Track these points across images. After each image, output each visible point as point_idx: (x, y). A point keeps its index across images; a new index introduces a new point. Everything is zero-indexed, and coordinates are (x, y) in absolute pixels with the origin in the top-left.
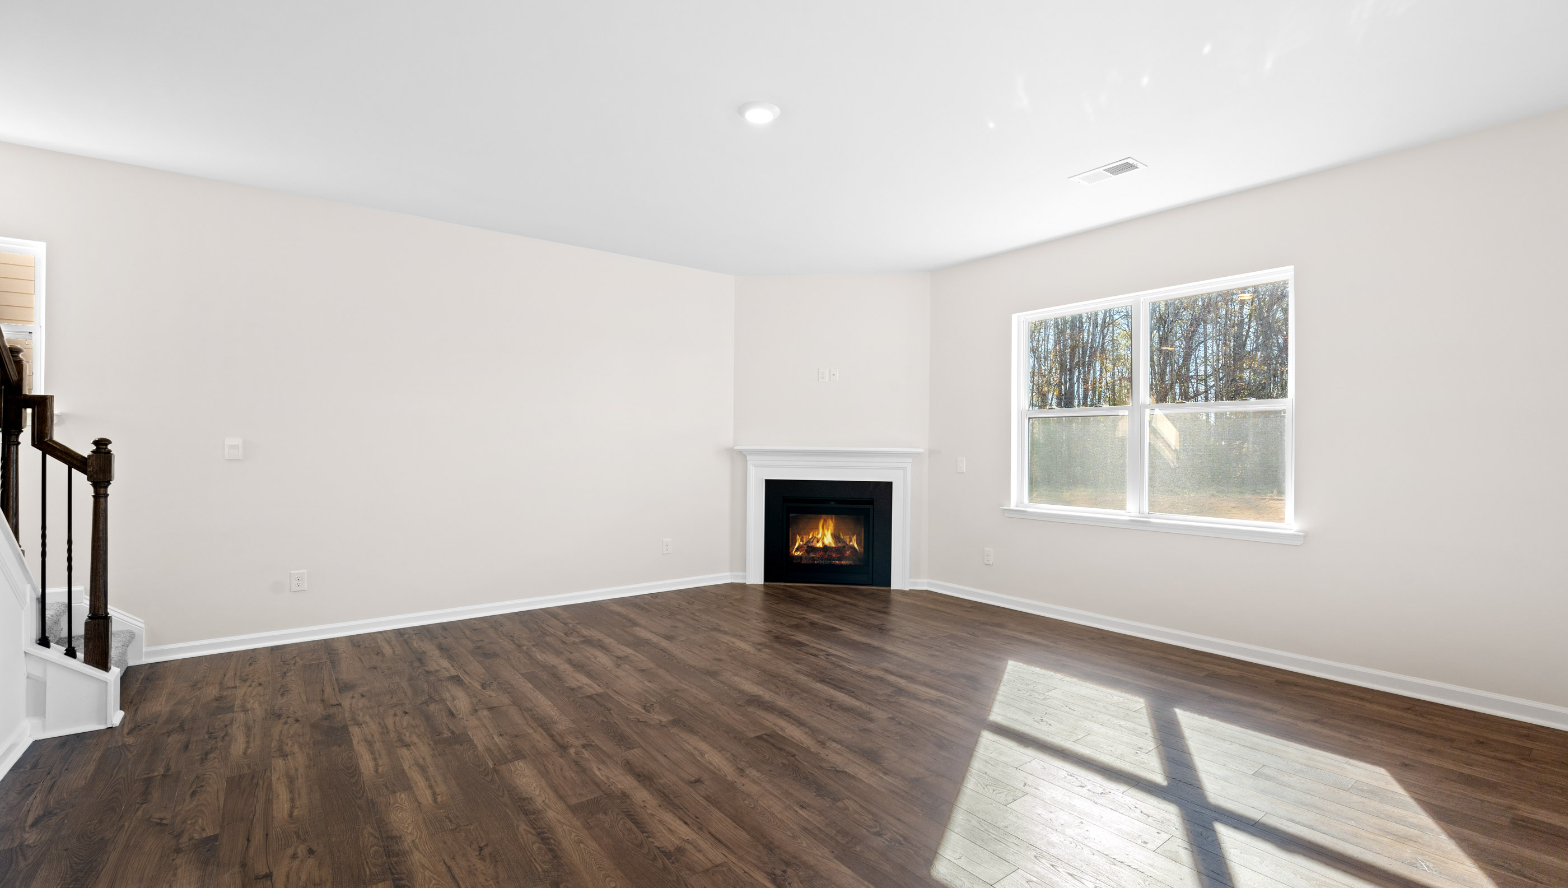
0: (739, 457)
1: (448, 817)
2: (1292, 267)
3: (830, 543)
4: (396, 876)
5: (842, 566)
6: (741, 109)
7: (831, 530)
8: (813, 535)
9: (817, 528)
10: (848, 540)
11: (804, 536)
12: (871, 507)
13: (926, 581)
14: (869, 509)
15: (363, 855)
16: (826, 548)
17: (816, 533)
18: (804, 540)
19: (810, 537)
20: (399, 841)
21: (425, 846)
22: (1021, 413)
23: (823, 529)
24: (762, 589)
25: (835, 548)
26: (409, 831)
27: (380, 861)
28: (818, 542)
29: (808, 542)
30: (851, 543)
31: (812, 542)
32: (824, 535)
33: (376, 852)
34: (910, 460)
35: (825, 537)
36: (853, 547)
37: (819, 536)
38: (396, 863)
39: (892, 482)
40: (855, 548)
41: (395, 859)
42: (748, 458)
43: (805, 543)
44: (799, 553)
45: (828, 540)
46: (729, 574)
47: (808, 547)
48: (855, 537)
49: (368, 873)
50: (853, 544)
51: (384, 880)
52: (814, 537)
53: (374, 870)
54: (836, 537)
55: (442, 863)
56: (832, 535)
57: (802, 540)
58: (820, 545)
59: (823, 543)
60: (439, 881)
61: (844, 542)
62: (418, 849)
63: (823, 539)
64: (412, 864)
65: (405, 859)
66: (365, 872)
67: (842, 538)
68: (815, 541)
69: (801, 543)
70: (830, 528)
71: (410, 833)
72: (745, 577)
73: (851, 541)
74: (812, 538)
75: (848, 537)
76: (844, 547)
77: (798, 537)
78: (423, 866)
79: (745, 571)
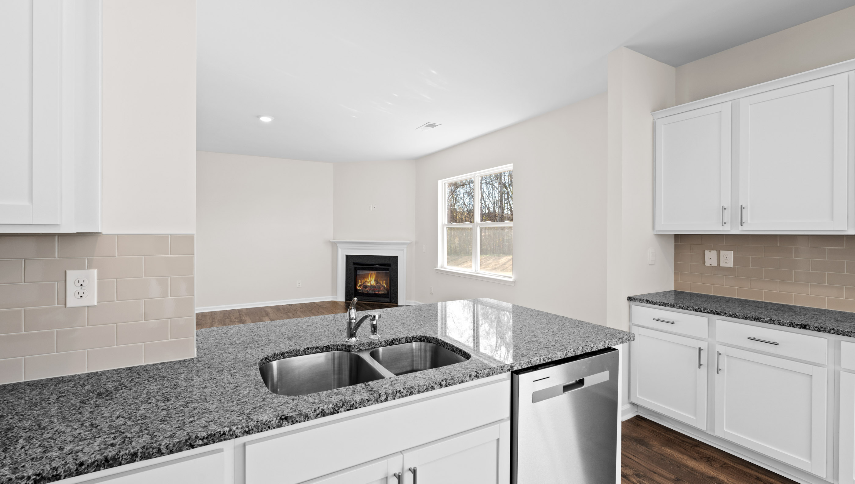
0: (334, 245)
2: (512, 164)
5: (379, 294)
6: (258, 117)
10: (382, 282)
12: (390, 267)
13: (414, 301)
14: (389, 268)
16: (372, 286)
22: (443, 226)
24: (344, 304)
28: (368, 283)
29: (364, 283)
32: (371, 280)
34: (406, 246)
37: (369, 280)
39: (397, 257)
42: (338, 245)
45: (373, 283)
46: (331, 297)
52: (366, 281)
54: (376, 281)
56: (374, 280)
57: (361, 282)
58: (369, 284)
59: (370, 284)
61: (380, 283)
68: (367, 283)
72: (337, 298)
73: (383, 283)
77: (359, 281)
79: (337, 295)
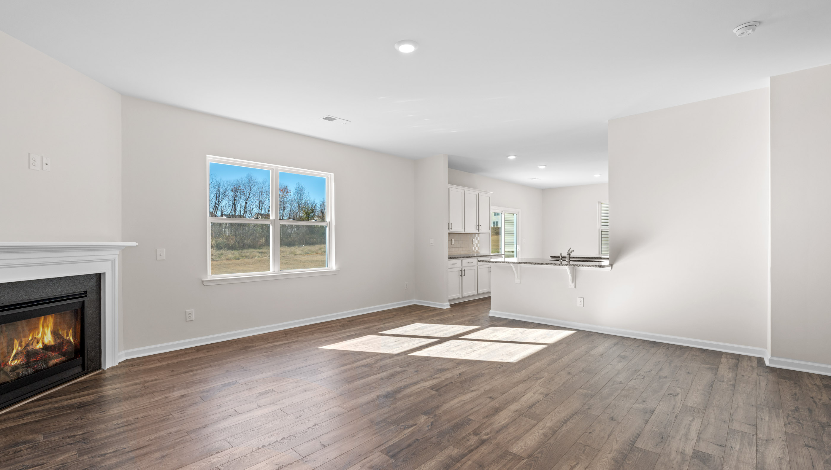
1: (584, 452)
3: (50, 341)
4: (630, 446)
7: (51, 327)
8: (33, 336)
9: (37, 328)
10: (65, 334)
11: (23, 339)
15: (636, 463)
17: (37, 332)
18: (23, 344)
19: (30, 339)
20: (616, 458)
21: (608, 448)
23: (43, 327)
25: (54, 345)
26: (606, 459)
27: (631, 456)
28: (38, 343)
29: (27, 345)
30: (68, 338)
31: (32, 344)
32: (44, 333)
33: (629, 460)
35: (45, 337)
36: (69, 341)
37: (40, 335)
38: (626, 450)
40: (71, 342)
41: (624, 452)
43: (23, 347)
44: (16, 361)
45: (49, 339)
47: (28, 352)
48: (71, 331)
49: (640, 454)
50: (69, 338)
51: (636, 447)
53: (637, 454)
54: (55, 334)
55: (609, 438)
59: (43, 343)
60: (617, 434)
61: (63, 338)
62: (612, 449)
63: (43, 338)
64: (620, 446)
65: (620, 449)
66: (641, 455)
67: (61, 333)
68: (35, 343)
69: (20, 348)
70: (50, 324)
71: (607, 457)
73: (68, 335)
74: (31, 340)
75: (65, 331)
76: (63, 342)
78: (617, 442)
